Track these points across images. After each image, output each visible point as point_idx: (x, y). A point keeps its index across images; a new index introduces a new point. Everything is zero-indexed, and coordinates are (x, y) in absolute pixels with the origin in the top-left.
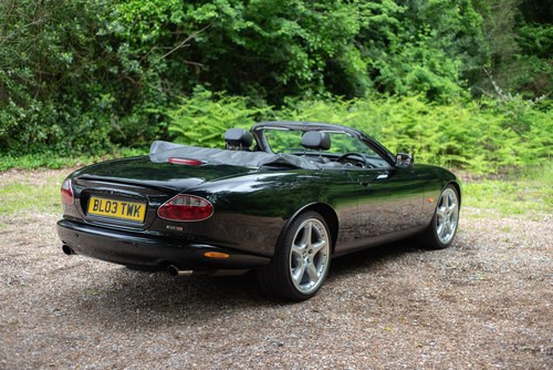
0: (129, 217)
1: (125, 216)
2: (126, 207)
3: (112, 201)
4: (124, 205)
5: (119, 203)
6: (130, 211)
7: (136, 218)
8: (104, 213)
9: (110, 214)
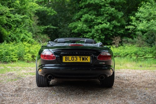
0: (83, 61)
1: (82, 61)
2: (81, 58)
3: (74, 57)
4: (80, 57)
5: (78, 57)
6: (83, 59)
7: (87, 61)
8: (71, 61)
9: (74, 61)
